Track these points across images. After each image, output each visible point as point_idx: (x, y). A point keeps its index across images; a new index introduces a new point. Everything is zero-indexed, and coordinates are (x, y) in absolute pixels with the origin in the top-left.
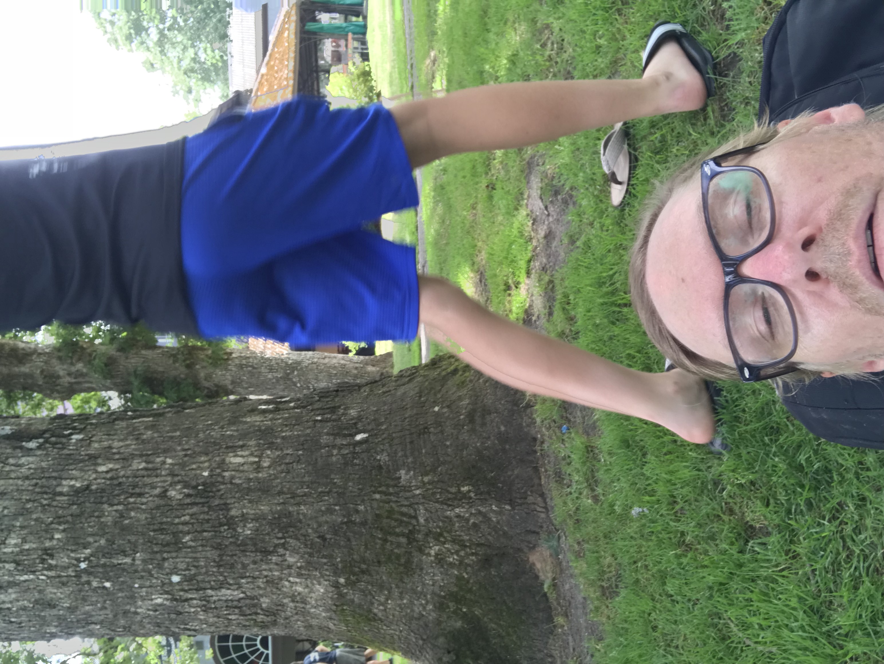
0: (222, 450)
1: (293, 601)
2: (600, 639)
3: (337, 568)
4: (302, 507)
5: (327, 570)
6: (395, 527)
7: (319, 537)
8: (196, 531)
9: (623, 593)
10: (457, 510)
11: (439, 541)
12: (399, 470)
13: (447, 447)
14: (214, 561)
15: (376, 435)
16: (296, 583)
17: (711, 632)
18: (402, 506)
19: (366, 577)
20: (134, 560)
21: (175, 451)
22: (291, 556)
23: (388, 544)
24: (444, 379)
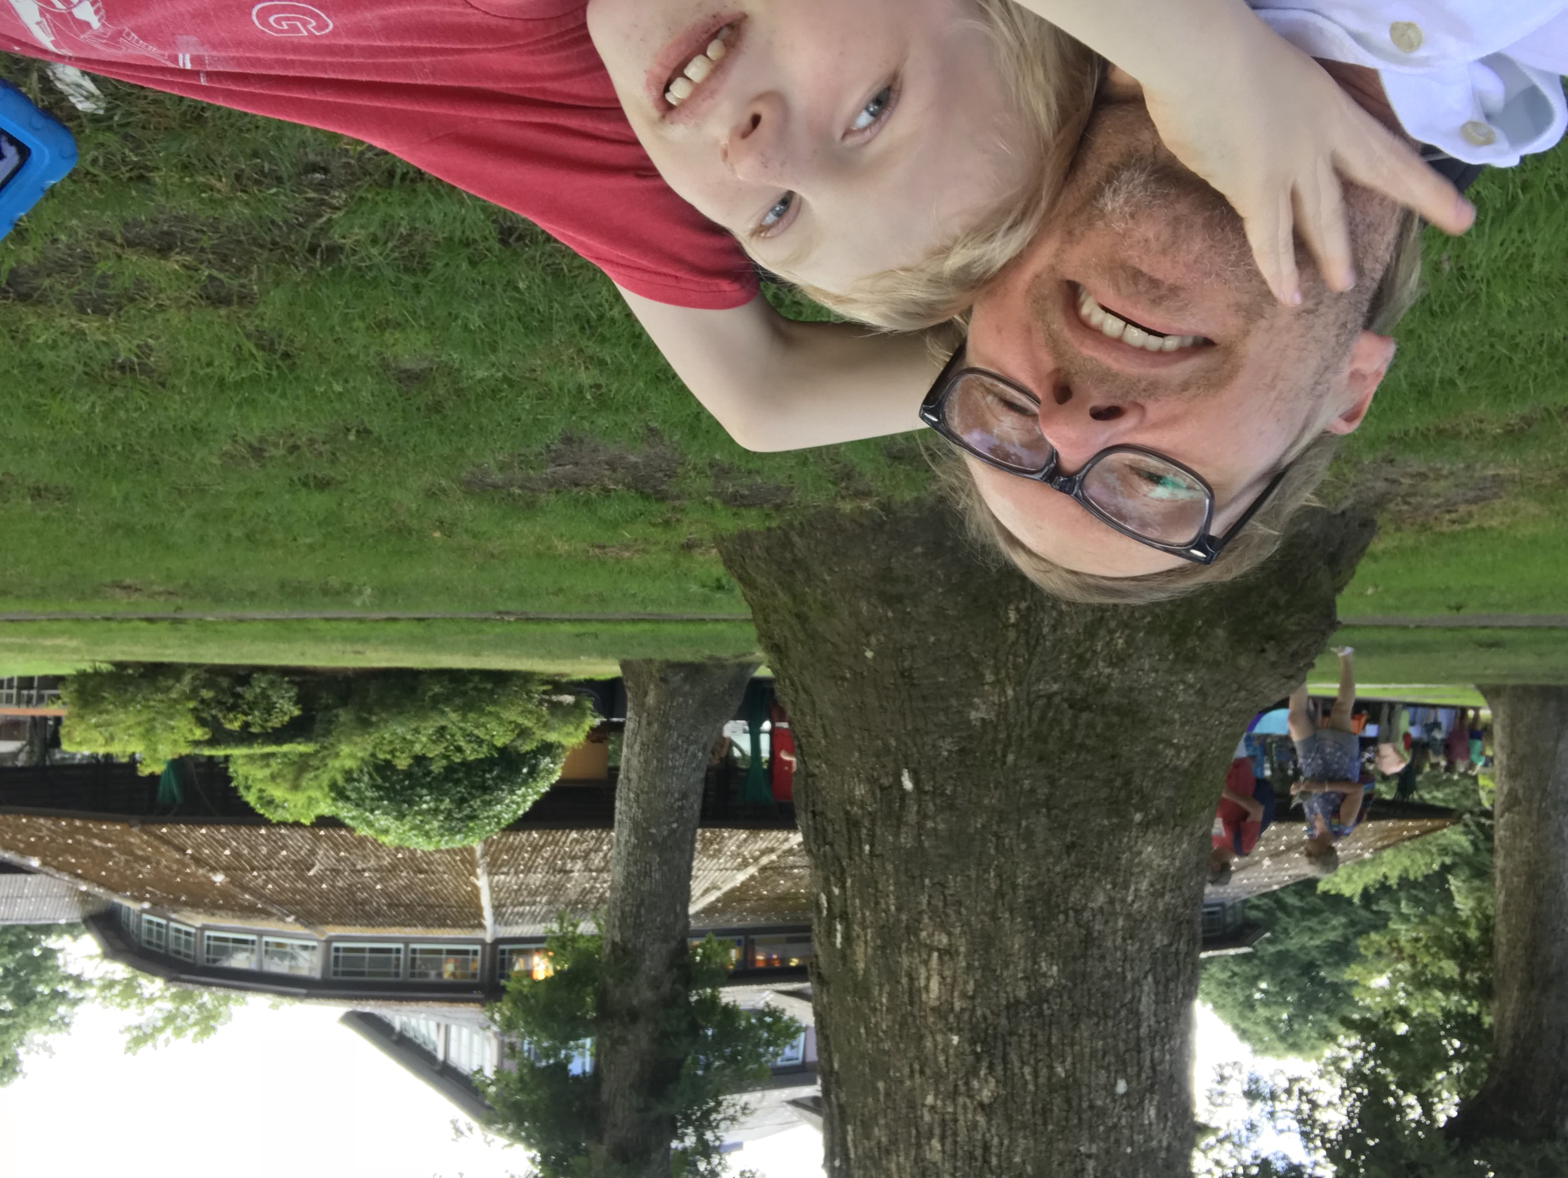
0: (916, 1013)
1: (1162, 895)
3: (1118, 825)
4: (1020, 881)
5: (1120, 842)
6: (1062, 731)
7: (1069, 855)
8: (1049, 1055)
10: (1046, 630)
11: (1090, 661)
12: (969, 721)
13: (938, 640)
14: (1097, 1024)
15: (905, 756)
16: (1136, 890)
18: (1029, 718)
19: (1137, 779)
20: (1089, 1156)
21: (913, 1089)
22: (1096, 900)
23: (1088, 742)
24: (814, 636)
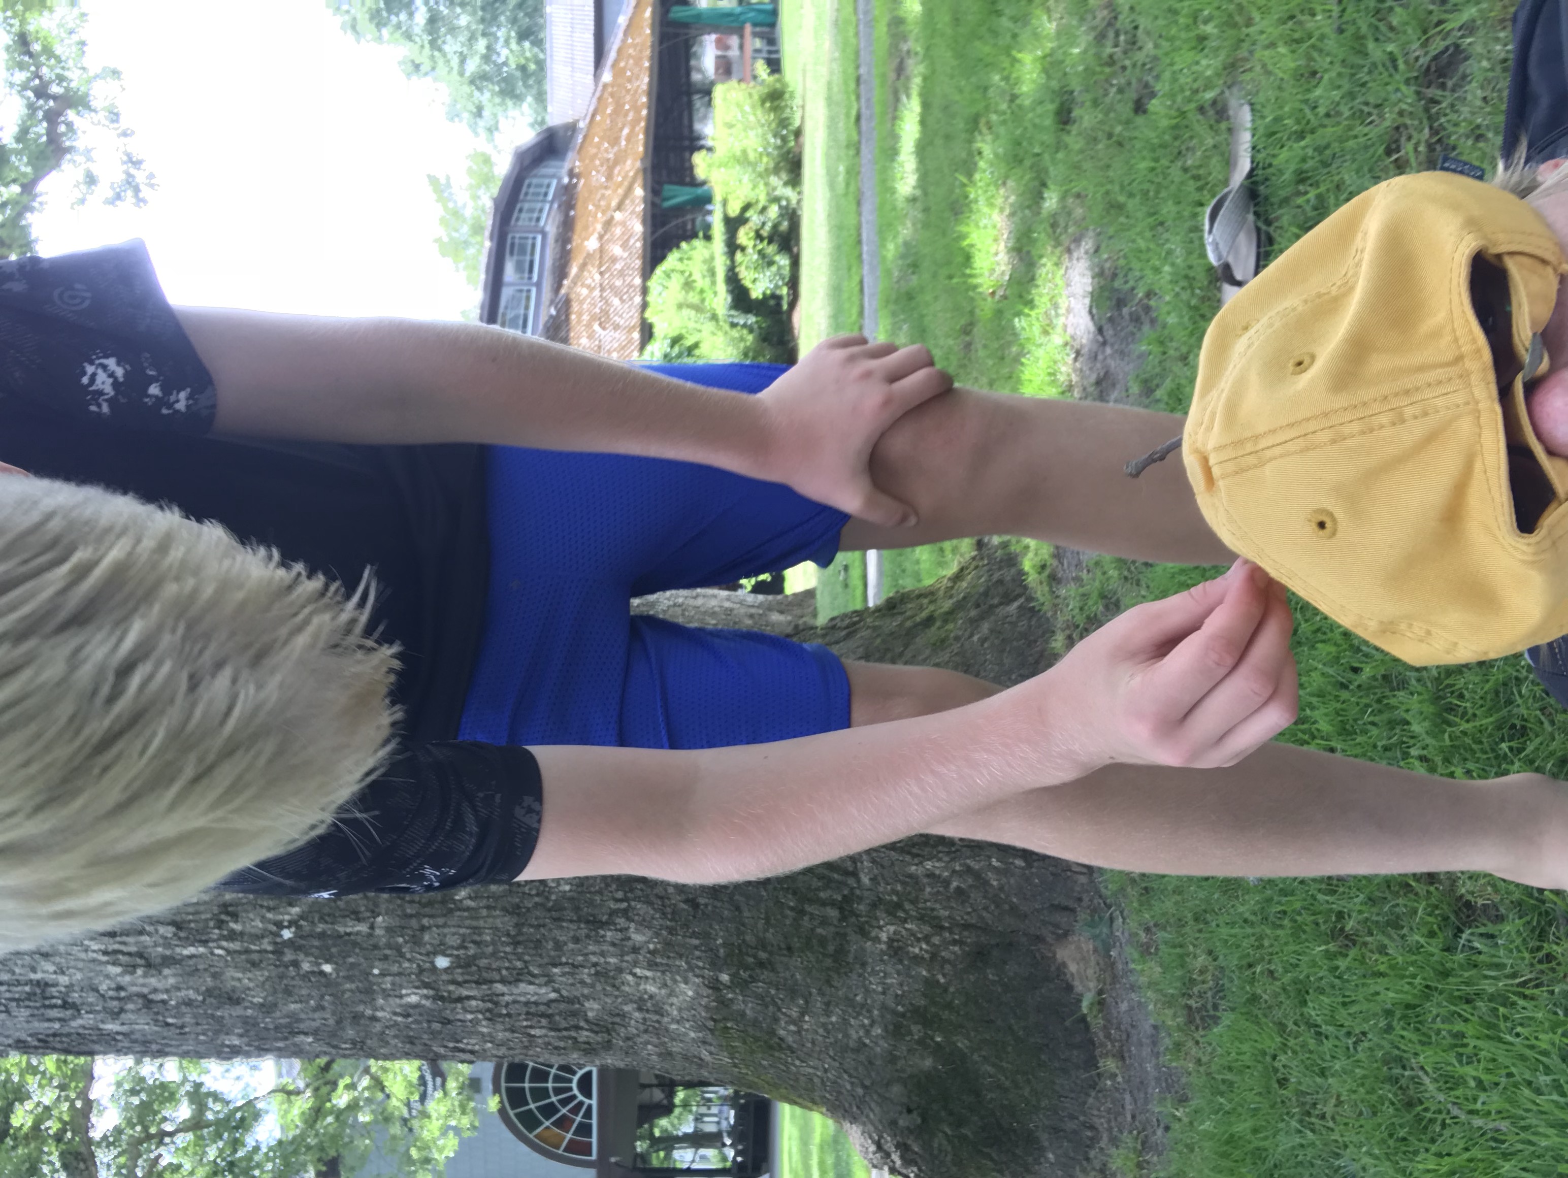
1: (640, 1009)
2: (1183, 1100)
3: (717, 956)
5: (699, 958)
6: (818, 889)
7: (686, 901)
9: (1227, 1018)
10: (929, 865)
11: (895, 917)
14: (508, 935)
16: (647, 978)
17: (1387, 1091)
19: (765, 975)
20: (372, 927)
22: (637, 931)
23: (806, 918)
24: (910, 634)
